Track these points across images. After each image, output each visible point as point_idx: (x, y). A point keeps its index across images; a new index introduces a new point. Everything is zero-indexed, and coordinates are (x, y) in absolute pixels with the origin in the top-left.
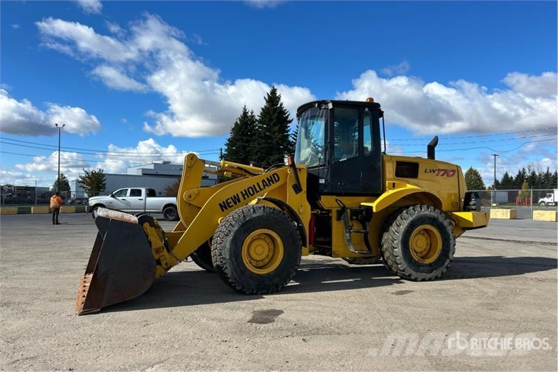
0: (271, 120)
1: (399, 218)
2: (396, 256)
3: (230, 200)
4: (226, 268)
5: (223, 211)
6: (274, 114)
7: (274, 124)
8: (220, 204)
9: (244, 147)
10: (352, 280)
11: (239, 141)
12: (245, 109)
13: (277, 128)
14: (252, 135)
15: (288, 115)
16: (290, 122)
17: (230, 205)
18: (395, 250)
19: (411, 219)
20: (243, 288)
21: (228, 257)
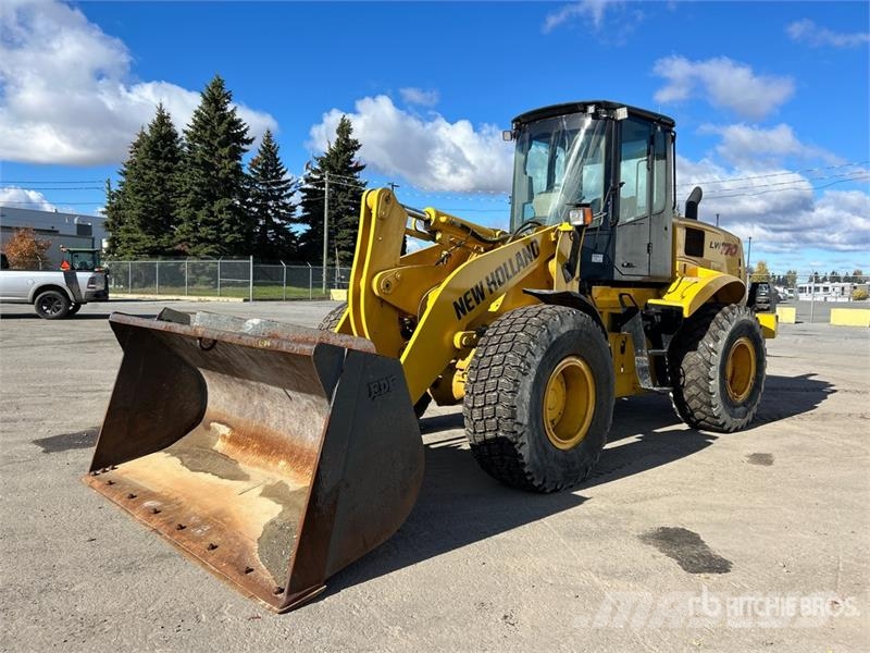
0: (214, 135)
1: (713, 326)
2: (712, 394)
3: (470, 296)
4: (522, 444)
5: (459, 318)
6: (220, 124)
7: (219, 143)
8: (455, 303)
9: (161, 182)
10: (632, 439)
11: (150, 169)
12: (161, 110)
13: (227, 150)
14: (175, 160)
15: (246, 130)
16: (249, 142)
17: (471, 305)
18: (711, 383)
19: (730, 328)
20: (544, 482)
21: (526, 422)
